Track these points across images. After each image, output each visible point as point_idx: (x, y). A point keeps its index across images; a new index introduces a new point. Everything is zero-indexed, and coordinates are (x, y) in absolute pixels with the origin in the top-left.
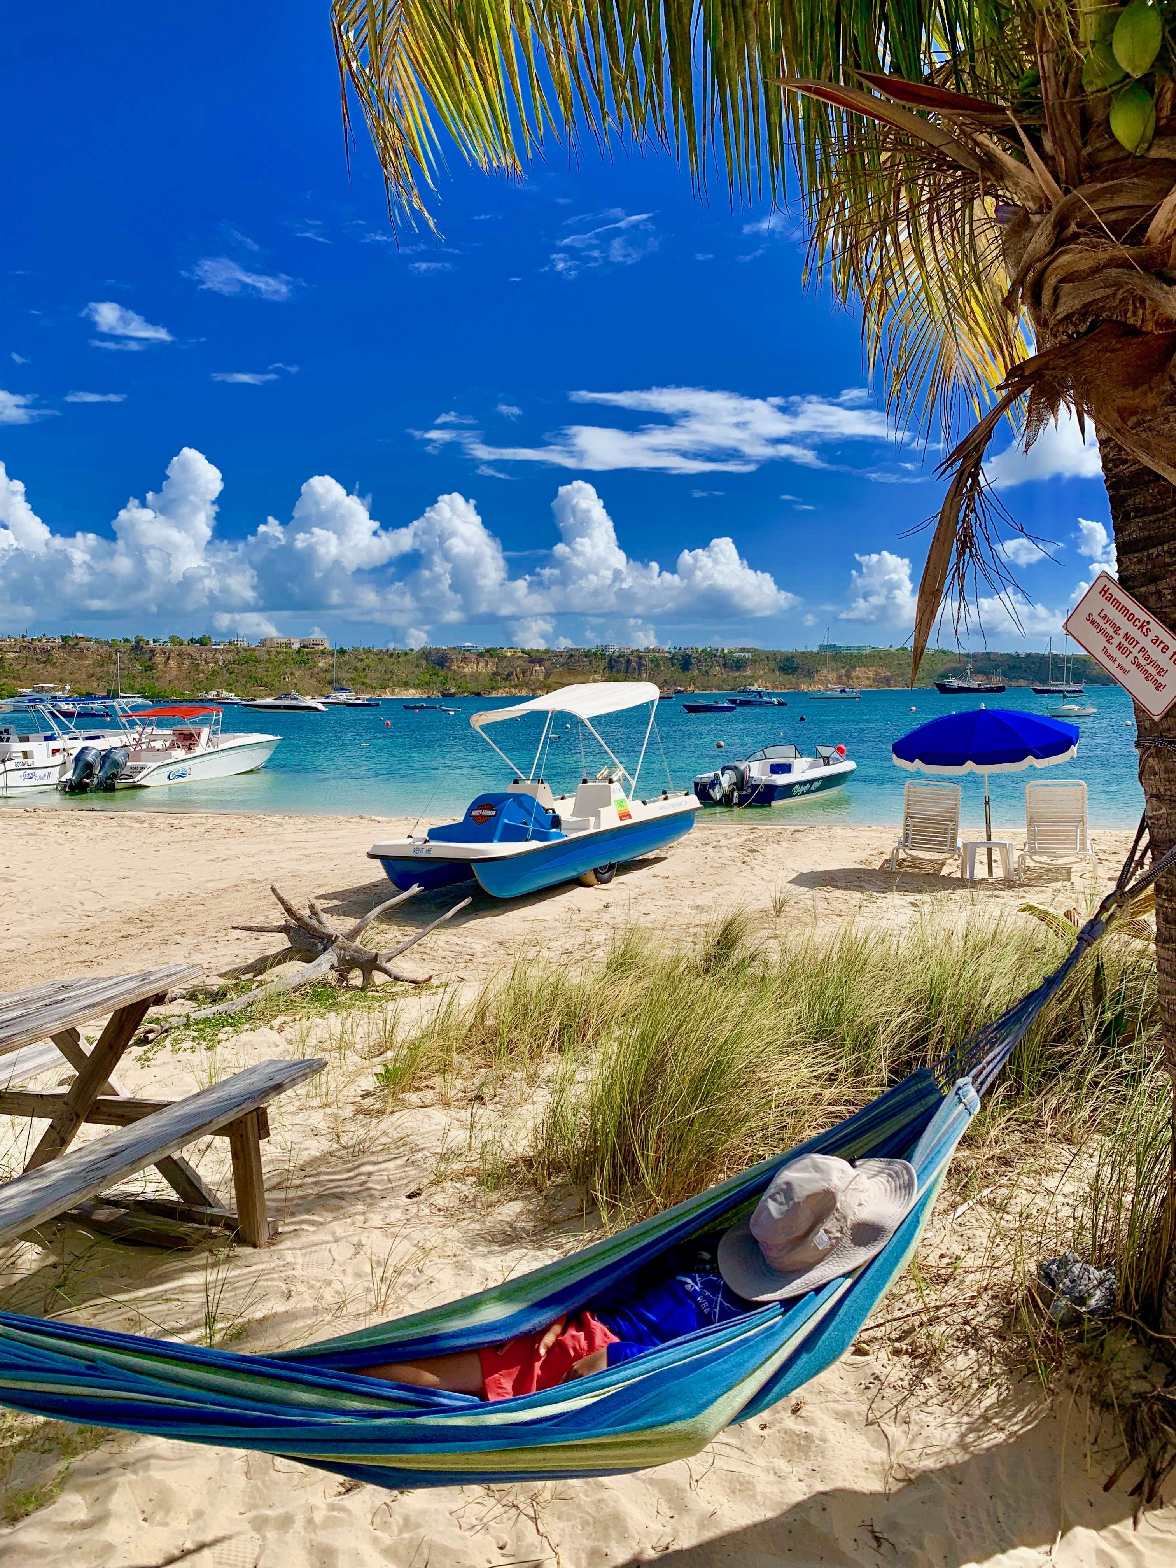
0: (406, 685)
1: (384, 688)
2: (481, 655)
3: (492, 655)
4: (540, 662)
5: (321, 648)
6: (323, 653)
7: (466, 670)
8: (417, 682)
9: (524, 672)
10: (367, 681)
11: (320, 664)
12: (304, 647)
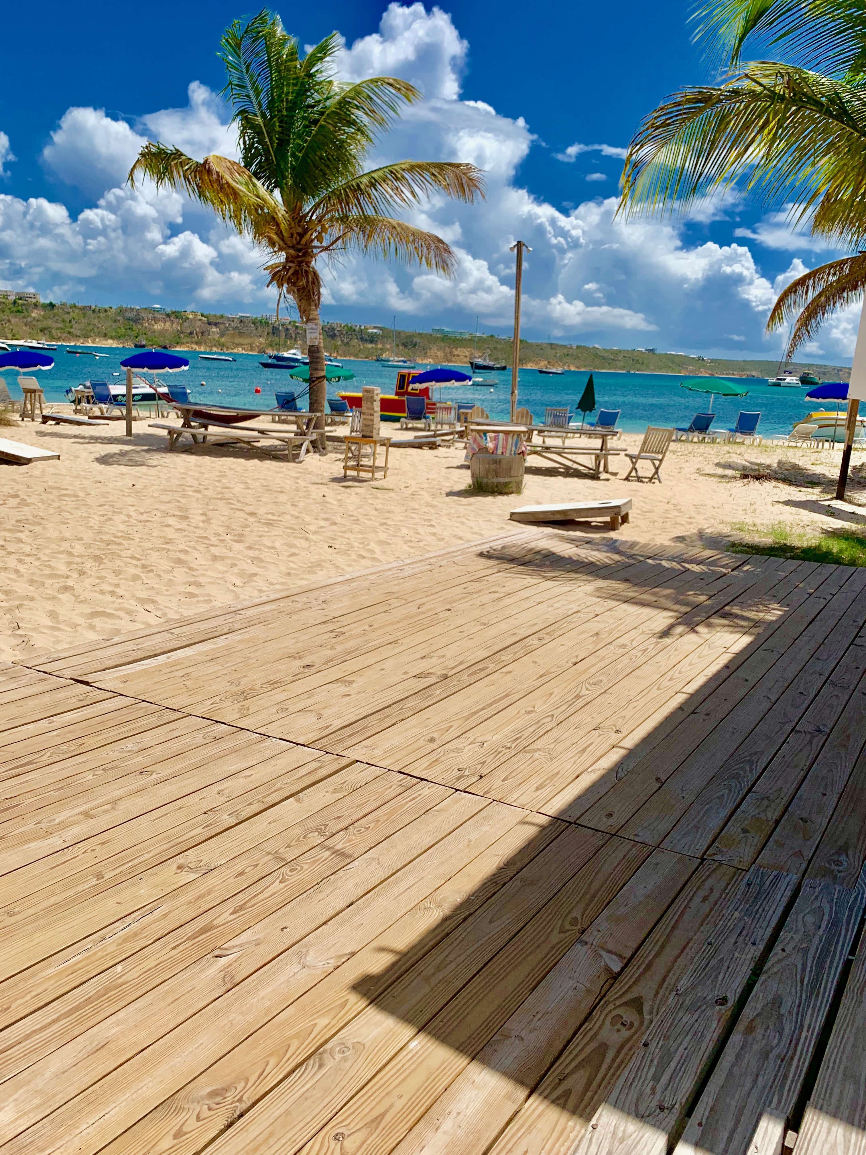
0: (105, 336)
1: (86, 337)
2: (168, 316)
3: (177, 317)
4: (216, 325)
5: (34, 301)
6: (35, 305)
7: (155, 327)
8: (114, 334)
9: (202, 333)
10: (72, 330)
11: (33, 315)
12: (20, 299)
